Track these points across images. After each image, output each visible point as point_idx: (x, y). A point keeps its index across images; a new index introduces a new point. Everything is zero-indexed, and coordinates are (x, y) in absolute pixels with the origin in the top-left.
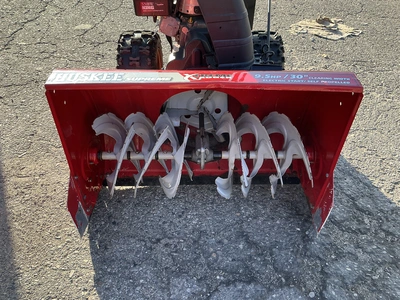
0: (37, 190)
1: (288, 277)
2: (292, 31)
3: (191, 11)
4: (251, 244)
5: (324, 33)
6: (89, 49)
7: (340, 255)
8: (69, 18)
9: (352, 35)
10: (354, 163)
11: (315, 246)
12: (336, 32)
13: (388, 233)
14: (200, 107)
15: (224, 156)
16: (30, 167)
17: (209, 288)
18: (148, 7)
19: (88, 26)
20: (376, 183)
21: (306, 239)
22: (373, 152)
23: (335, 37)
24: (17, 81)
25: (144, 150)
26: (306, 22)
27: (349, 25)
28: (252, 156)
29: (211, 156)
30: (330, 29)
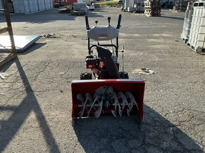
0: (56, 119)
1: (134, 137)
2: (133, 73)
3: (102, 67)
4: (123, 130)
5: (144, 73)
6: (65, 80)
7: (149, 132)
8: (56, 70)
9: (154, 73)
10: (154, 109)
11: (142, 130)
12: (148, 72)
13: (164, 126)
14: (105, 92)
15: (113, 104)
16: (52, 114)
17: (111, 140)
18: (90, 66)
19: (63, 73)
20: (160, 114)
21: (139, 128)
22: (160, 106)
23: (148, 74)
24: (42, 90)
25: (90, 103)
26: (138, 70)
27: (153, 70)
28: (121, 104)
29: (110, 105)
30: (146, 72)
